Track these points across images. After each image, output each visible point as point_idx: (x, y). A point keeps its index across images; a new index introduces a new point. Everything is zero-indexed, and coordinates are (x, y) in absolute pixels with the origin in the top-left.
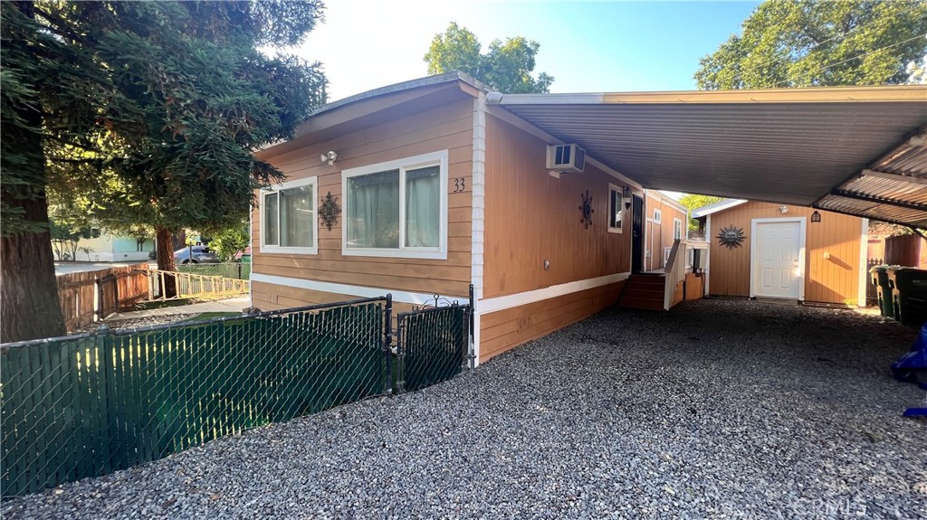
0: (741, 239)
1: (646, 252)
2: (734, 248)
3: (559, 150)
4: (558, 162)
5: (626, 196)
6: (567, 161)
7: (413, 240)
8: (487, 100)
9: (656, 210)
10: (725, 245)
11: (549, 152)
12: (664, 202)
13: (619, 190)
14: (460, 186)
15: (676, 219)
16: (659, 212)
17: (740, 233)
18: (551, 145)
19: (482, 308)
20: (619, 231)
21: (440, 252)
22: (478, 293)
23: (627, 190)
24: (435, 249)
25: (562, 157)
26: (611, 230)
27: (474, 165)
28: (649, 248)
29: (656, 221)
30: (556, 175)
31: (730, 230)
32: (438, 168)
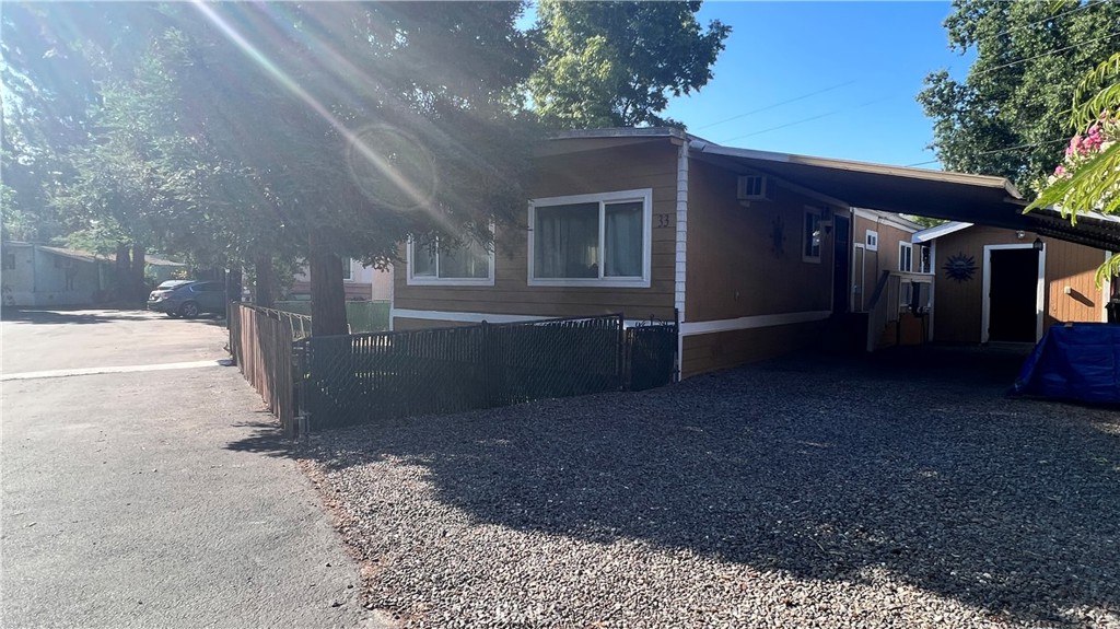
0: (971, 270)
1: (854, 287)
2: (963, 281)
3: (750, 180)
4: (749, 192)
5: (824, 218)
6: (758, 192)
7: (611, 271)
8: (690, 147)
9: (869, 232)
10: (952, 278)
11: (739, 182)
12: (882, 221)
13: (815, 211)
14: (664, 222)
15: (902, 243)
16: (874, 234)
17: (970, 262)
18: (742, 175)
19: (686, 329)
20: (817, 260)
21: (645, 280)
22: (682, 318)
23: (826, 211)
24: (639, 278)
25: (753, 188)
26: (807, 259)
27: (679, 204)
28: (859, 281)
29: (868, 247)
30: (747, 204)
31: (959, 259)
32: (641, 204)
